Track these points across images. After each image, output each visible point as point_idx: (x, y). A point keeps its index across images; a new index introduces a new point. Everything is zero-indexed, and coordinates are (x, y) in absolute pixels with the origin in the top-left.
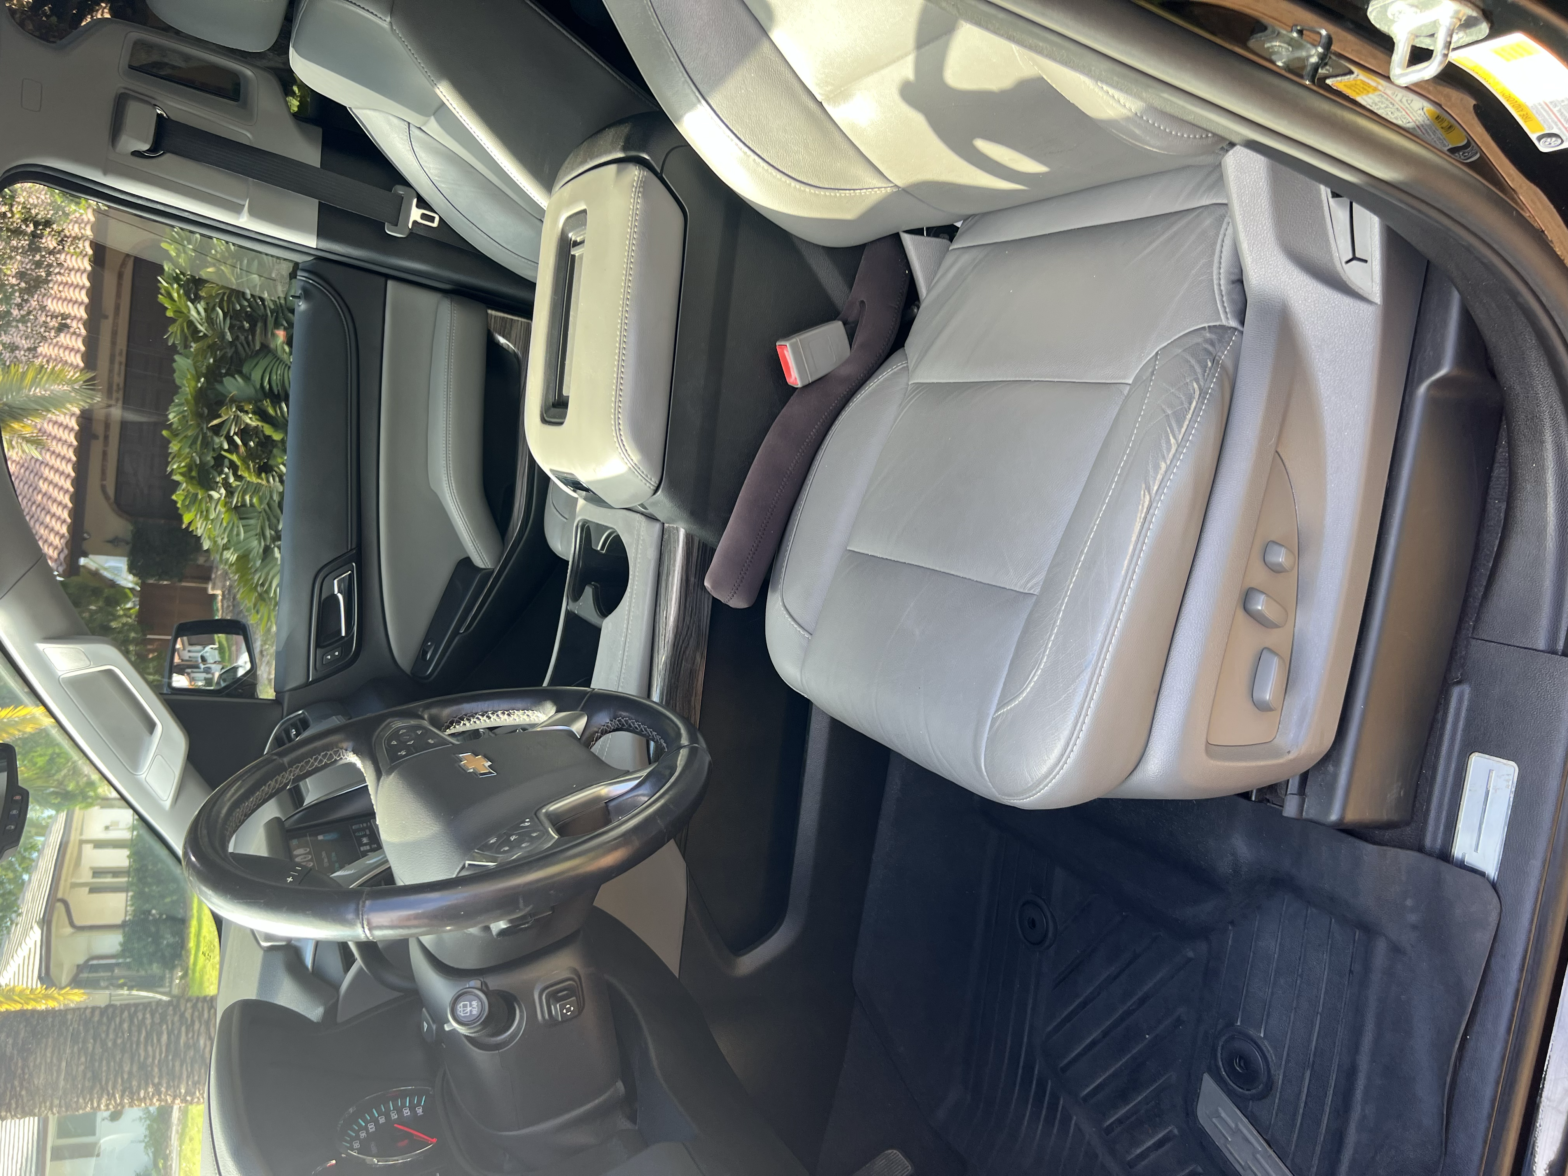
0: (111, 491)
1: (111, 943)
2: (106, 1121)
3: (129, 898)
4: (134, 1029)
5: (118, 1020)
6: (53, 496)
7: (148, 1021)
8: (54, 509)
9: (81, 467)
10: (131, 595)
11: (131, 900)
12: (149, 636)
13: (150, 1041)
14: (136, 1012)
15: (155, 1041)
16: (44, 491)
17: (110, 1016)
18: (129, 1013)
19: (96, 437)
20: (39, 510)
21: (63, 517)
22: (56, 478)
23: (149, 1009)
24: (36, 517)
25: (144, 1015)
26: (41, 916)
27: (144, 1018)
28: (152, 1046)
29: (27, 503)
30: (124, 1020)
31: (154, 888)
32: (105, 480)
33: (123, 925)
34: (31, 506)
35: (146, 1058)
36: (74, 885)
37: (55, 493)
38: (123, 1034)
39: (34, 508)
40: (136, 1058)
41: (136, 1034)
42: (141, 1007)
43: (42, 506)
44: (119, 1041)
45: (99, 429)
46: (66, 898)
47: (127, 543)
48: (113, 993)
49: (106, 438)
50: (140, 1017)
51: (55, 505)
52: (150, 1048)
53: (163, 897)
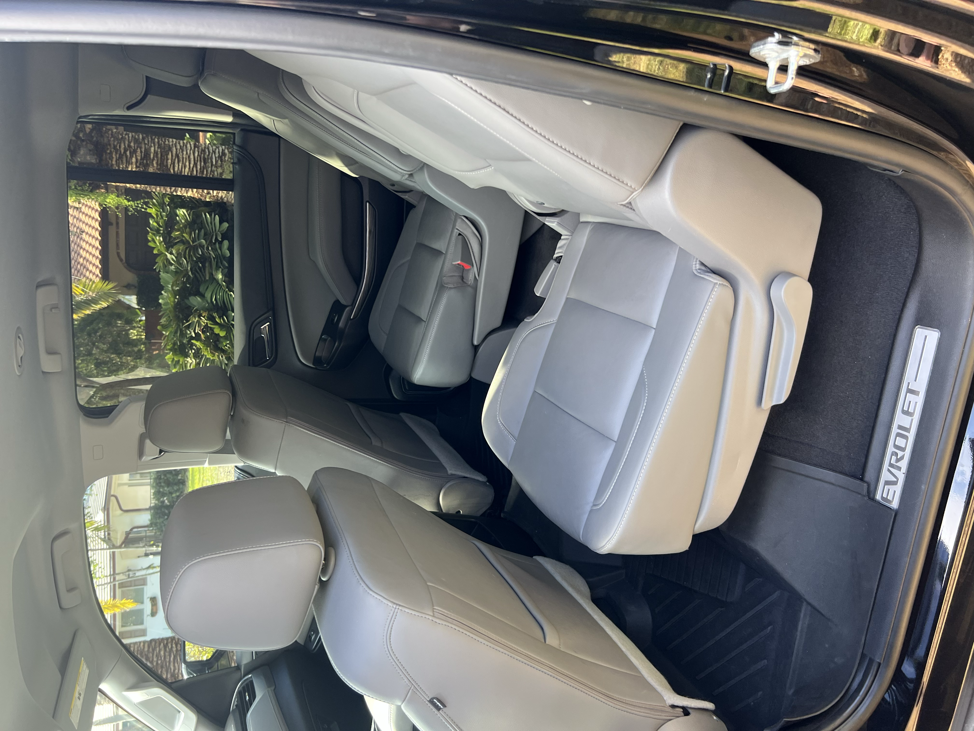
0: (123, 256)
1: (145, 518)
2: (149, 617)
3: (152, 494)
4: (167, 654)
5: (158, 649)
6: (89, 260)
7: (174, 649)
8: (91, 267)
9: (104, 243)
10: (140, 313)
11: (153, 495)
12: (152, 341)
13: (176, 660)
14: (167, 643)
15: (179, 660)
16: (84, 256)
17: (153, 647)
18: (164, 644)
19: (111, 224)
20: (82, 268)
21: (96, 273)
22: (90, 249)
23: (174, 641)
24: (81, 271)
25: (172, 645)
26: (103, 506)
27: (172, 647)
28: (178, 663)
29: (75, 263)
30: (161, 649)
31: (166, 488)
32: (119, 249)
33: (150, 509)
34: (77, 265)
35: (174, 670)
36: (120, 485)
37: (90, 258)
38: (161, 658)
39: (79, 266)
40: (169, 670)
41: (168, 657)
42: (170, 640)
43: (84, 265)
44: (159, 662)
45: (113, 221)
46: (116, 494)
47: (135, 287)
48: (147, 549)
49: (117, 224)
50: (170, 647)
51: (91, 265)
52: (176, 665)
53: (171, 493)
